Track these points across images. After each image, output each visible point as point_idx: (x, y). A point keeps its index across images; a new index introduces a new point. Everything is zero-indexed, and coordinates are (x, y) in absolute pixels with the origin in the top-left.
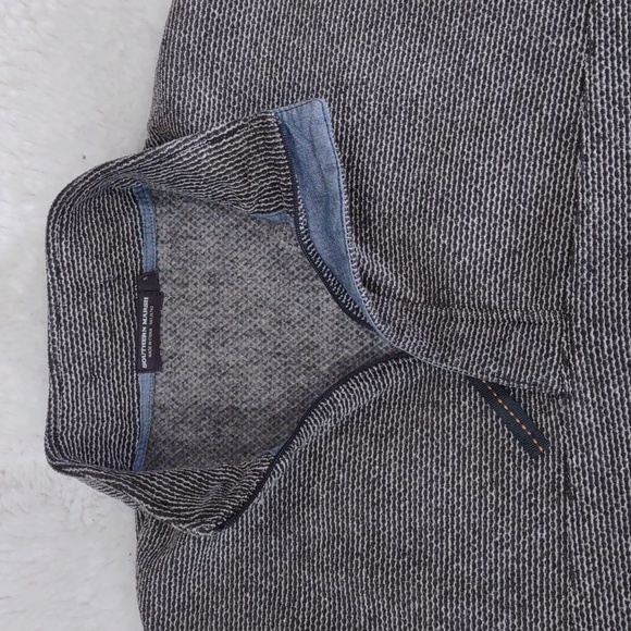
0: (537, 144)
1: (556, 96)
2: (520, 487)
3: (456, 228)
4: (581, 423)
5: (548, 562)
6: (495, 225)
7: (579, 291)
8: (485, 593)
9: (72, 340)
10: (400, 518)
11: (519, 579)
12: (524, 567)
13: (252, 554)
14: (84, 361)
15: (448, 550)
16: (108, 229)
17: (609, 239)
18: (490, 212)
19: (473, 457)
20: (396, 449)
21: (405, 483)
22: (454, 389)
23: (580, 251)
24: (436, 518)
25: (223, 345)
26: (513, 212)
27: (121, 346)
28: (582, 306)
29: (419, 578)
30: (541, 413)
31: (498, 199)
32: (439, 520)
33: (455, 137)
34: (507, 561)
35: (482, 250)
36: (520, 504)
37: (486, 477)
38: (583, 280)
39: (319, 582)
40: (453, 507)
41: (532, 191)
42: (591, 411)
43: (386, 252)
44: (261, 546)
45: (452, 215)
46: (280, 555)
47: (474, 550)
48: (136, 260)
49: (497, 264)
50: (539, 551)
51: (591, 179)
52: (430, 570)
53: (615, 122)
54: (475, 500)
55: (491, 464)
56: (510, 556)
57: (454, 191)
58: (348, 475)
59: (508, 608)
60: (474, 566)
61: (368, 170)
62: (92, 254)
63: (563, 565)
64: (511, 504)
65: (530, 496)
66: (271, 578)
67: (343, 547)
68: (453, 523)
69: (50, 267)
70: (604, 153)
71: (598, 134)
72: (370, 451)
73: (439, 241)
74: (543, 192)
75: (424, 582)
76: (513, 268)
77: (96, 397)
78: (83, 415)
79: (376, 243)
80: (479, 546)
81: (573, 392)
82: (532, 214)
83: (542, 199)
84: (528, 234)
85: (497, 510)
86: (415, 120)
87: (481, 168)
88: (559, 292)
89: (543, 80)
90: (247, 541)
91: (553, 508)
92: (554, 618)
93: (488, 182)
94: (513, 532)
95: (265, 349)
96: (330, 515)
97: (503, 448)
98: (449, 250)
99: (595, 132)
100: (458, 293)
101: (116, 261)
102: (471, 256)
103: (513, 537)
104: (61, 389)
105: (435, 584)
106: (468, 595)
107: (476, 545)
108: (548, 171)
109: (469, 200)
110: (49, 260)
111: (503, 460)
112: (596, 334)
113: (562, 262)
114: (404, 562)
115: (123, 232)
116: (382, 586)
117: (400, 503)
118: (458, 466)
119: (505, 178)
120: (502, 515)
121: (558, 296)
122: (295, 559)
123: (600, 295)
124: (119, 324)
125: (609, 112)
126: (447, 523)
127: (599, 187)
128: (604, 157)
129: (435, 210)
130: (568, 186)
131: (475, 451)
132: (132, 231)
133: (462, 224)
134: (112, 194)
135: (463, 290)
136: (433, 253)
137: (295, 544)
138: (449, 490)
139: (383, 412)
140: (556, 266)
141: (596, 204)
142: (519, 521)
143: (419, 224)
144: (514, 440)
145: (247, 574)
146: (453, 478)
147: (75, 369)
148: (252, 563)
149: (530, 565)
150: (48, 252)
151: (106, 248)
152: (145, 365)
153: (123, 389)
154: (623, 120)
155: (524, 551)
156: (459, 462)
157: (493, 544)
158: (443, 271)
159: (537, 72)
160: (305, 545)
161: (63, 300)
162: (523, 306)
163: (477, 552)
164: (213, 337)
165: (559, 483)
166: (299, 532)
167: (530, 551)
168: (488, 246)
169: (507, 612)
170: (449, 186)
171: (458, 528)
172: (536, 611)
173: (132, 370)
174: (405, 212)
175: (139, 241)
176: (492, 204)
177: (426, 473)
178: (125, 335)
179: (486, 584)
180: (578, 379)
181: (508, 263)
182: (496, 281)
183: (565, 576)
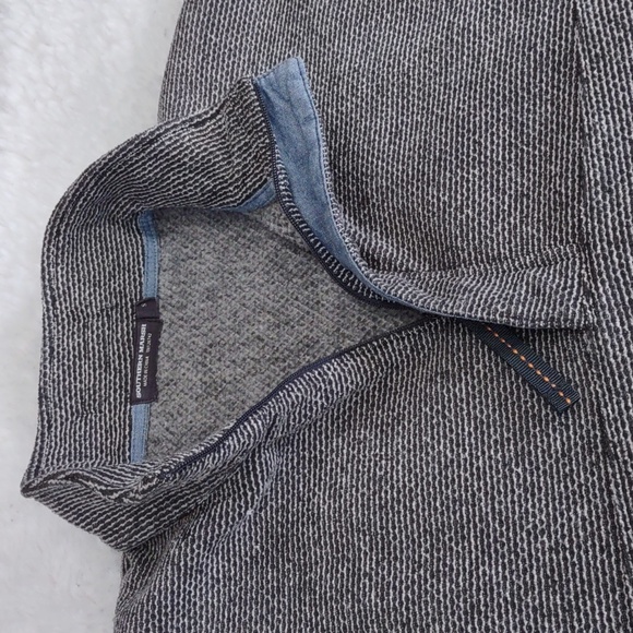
0: (534, 83)
1: (549, 32)
2: (551, 457)
3: (456, 182)
4: (612, 360)
5: (594, 545)
6: (498, 172)
7: (595, 215)
8: (520, 600)
9: (64, 372)
10: (412, 521)
11: (560, 575)
12: (565, 559)
13: (246, 594)
14: (76, 394)
15: (470, 552)
16: (108, 257)
17: (622, 155)
18: (492, 160)
19: (492, 429)
20: (403, 437)
21: (416, 475)
22: (464, 353)
23: (591, 173)
24: (455, 513)
25: (219, 360)
26: (516, 156)
27: (115, 377)
28: (600, 230)
29: (438, 592)
30: (566, 361)
31: (498, 145)
32: (458, 514)
33: (449, 97)
34: (544, 554)
35: (486, 200)
36: (552, 478)
37: (509, 451)
38: (598, 203)
39: (322, 619)
40: (473, 495)
41: (534, 130)
42: (624, 343)
43: (386, 228)
44: (257, 583)
45: (451, 171)
46: (278, 591)
47: (503, 545)
48: (136, 288)
49: (504, 211)
50: (581, 534)
51: (594, 99)
52: (451, 581)
53: (613, 39)
54: (498, 482)
55: (515, 434)
56: (547, 545)
57: (451, 147)
58: (352, 477)
59: (549, 616)
60: (504, 568)
61: (363, 150)
62: (89, 281)
63: (612, 548)
64: (542, 479)
65: (564, 465)
66: (267, 621)
67: (348, 569)
68: (474, 515)
69: (45, 294)
70: (605, 71)
71: (596, 55)
72: (375, 444)
73: (439, 200)
74: (546, 128)
75: (445, 596)
76: (522, 212)
77: (85, 432)
78: (70, 453)
79: (376, 222)
80: (508, 539)
81: (599, 322)
82: (537, 152)
83: (546, 136)
84: (534, 174)
85: (526, 490)
86: (409, 93)
87: (478, 119)
88: (573, 223)
89: (534, 22)
90: (241, 578)
91: (593, 474)
92: (609, 620)
93: (487, 130)
94: (548, 514)
95: (264, 357)
96: (333, 530)
97: (527, 412)
98: (450, 207)
99: (593, 53)
100: (463, 250)
101: (115, 289)
102: (474, 207)
103: (548, 521)
104: (50, 427)
105: (458, 597)
106: (499, 605)
107: (504, 540)
108: (549, 107)
109: (468, 152)
110: (44, 287)
111: (528, 427)
112: (619, 256)
113: (573, 191)
114: (419, 576)
115: (124, 261)
116: (395, 609)
117: (411, 501)
118: (476, 444)
119: (504, 124)
120: (533, 495)
121: (573, 227)
122: (295, 594)
123: (619, 214)
124: (114, 354)
125: (605, 31)
126: (468, 517)
127: (605, 105)
128: (606, 75)
129: (434, 171)
130: (571, 114)
131: (495, 421)
132: (134, 260)
133: (462, 177)
134: (114, 225)
135: (468, 245)
136: (434, 213)
137: (295, 575)
138: (468, 475)
139: (389, 398)
140: (567, 197)
141: (603, 122)
142: (554, 499)
143: (418, 188)
144: (539, 401)
145: (240, 619)
146: (471, 460)
147: (66, 404)
148: (246, 605)
149: (572, 553)
150: (43, 278)
151: (105, 277)
152: (139, 395)
153: (115, 422)
154: (622, 35)
155: (563, 536)
156: (476, 439)
157: (524, 535)
158: (445, 229)
159: (527, 16)
160: (306, 574)
161: (58, 332)
162: (536, 248)
163: (506, 548)
164: (210, 353)
165: (595, 442)
166: (299, 559)
167: (570, 536)
168: (492, 195)
169: (550, 621)
170: (446, 144)
171: (481, 521)
172: (586, 614)
173: (126, 402)
174: (402, 181)
175: (139, 270)
176: (492, 151)
177: (439, 458)
178: (120, 364)
179: (519, 588)
180: (603, 307)
181: (516, 209)
182: (504, 229)
183: (617, 562)
